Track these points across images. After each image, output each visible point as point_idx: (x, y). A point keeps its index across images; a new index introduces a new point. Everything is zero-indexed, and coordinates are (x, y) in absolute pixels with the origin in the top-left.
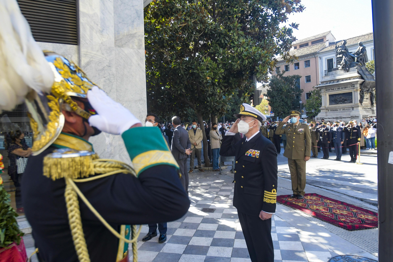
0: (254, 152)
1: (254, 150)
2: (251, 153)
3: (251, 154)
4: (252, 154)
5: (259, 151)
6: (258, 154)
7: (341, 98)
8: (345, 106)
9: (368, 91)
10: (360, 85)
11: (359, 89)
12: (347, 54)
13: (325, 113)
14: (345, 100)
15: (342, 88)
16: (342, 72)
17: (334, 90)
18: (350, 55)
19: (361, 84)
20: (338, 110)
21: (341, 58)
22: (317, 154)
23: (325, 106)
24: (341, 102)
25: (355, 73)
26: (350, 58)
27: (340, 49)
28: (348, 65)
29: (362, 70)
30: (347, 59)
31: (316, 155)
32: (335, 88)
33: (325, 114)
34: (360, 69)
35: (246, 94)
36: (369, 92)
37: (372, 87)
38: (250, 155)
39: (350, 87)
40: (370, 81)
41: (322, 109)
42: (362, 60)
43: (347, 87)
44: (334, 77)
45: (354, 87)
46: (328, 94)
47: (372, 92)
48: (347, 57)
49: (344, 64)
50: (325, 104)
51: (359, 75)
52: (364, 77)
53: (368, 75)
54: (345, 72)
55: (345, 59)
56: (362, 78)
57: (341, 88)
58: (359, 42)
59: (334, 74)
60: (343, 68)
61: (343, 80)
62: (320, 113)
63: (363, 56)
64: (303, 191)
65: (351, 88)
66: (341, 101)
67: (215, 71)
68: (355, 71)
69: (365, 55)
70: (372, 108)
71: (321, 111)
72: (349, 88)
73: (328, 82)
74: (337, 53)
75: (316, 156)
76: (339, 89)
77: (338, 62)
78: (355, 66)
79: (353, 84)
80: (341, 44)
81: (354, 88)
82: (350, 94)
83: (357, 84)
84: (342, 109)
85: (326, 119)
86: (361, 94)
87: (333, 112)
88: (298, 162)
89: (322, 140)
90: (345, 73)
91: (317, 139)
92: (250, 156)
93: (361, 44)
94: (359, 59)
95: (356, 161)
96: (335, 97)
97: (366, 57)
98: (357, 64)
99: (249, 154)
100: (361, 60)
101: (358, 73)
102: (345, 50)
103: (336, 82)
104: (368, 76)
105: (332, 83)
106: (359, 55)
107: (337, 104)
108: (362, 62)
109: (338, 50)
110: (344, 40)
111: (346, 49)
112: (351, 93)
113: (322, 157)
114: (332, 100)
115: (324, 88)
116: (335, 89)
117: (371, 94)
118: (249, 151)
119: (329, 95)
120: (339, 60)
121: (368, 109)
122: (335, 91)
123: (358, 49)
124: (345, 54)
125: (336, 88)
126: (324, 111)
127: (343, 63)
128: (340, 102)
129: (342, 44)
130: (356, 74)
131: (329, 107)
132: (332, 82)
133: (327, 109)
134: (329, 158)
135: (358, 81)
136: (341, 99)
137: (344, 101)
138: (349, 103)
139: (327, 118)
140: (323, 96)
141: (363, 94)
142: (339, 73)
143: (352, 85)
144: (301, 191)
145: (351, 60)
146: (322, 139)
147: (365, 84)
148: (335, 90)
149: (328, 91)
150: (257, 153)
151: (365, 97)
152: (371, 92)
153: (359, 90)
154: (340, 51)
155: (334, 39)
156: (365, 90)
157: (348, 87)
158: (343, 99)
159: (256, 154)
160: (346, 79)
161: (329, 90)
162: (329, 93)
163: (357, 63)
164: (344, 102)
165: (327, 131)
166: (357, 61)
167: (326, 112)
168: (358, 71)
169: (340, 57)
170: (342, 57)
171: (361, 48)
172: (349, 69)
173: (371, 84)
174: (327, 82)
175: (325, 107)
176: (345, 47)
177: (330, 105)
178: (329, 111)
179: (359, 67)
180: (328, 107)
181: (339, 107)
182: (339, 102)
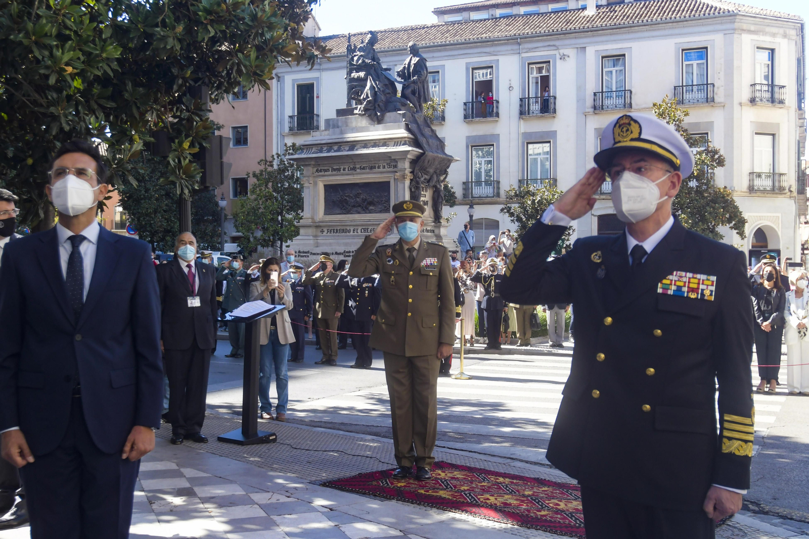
0: (692, 280)
1: (689, 275)
2: (678, 283)
3: (679, 288)
4: (685, 289)
5: (714, 278)
6: (713, 288)
7: (357, 195)
8: (369, 220)
9: (429, 181)
10: (411, 163)
11: (409, 174)
12: (380, 72)
13: (311, 238)
14: (371, 203)
15: (364, 168)
16: (364, 122)
17: (339, 173)
18: (386, 77)
19: (415, 162)
20: (349, 231)
21: (362, 83)
22: (336, 355)
23: (312, 218)
24: (359, 209)
25: (399, 128)
26: (386, 85)
27: (361, 56)
28: (381, 104)
29: (416, 122)
30: (378, 85)
31: (333, 358)
32: (342, 168)
33: (312, 242)
34: (411, 119)
35: (186, 145)
36: (431, 184)
37: (438, 171)
38: (678, 293)
39: (384, 167)
40: (436, 155)
41: (304, 226)
42: (417, 95)
43: (377, 166)
44: (342, 133)
45: (395, 166)
46: (322, 181)
47: (438, 186)
48: (379, 81)
49: (370, 99)
50: (314, 210)
51: (410, 136)
52: (423, 141)
53: (431, 136)
54: (370, 122)
55: (372, 84)
56: (416, 143)
57: (360, 168)
58: (410, 44)
59: (340, 124)
60: (366, 110)
61: (366, 144)
62: (298, 237)
63: (420, 85)
64: (432, 456)
65: (387, 169)
66: (360, 206)
67: (89, 46)
68: (399, 122)
69: (423, 82)
70: (436, 231)
71: (302, 231)
72: (381, 169)
73: (325, 149)
74: (351, 64)
75: (334, 361)
76: (354, 169)
77: (353, 93)
78: (400, 110)
79: (392, 158)
80: (362, 42)
81: (395, 169)
82: (384, 187)
83: (405, 159)
84: (360, 228)
85: (314, 254)
86: (413, 190)
87: (334, 236)
88: (420, 364)
89: (354, 312)
90: (370, 124)
91: (337, 309)
92: (679, 296)
93: (414, 51)
94: (409, 91)
95: (451, 372)
96: (341, 193)
97: (426, 87)
98: (404, 105)
99: (674, 288)
100: (413, 93)
101: (408, 129)
102: (373, 59)
103: (347, 148)
104: (430, 141)
105: (335, 151)
106: (409, 77)
107: (348, 212)
108: (415, 99)
109: (355, 58)
110: (371, 32)
111: (376, 57)
112: (388, 183)
113: (353, 363)
114: (333, 202)
115: (313, 163)
116: (344, 170)
117: (434, 192)
118: (670, 277)
119: (325, 186)
120: (356, 86)
121: (427, 231)
122: (343, 175)
123: (407, 62)
124: (372, 71)
125: (347, 167)
126: (310, 231)
127: (367, 97)
128: (355, 209)
129: (367, 41)
130: (402, 133)
131: (322, 222)
132: (336, 148)
133: (318, 226)
134: (371, 367)
135: (409, 151)
136: (358, 199)
137: (365, 207)
138: (380, 212)
139: (318, 254)
140: (309, 188)
141: (417, 188)
142: (354, 124)
143: (391, 160)
144: (426, 456)
145: (388, 91)
146: (355, 307)
147: (424, 162)
148: (342, 171)
149: (323, 173)
150: (706, 282)
151: (422, 199)
152: (435, 186)
153: (409, 176)
154: (360, 62)
155: (316, 27)
156: (422, 179)
157: (379, 167)
158: (364, 200)
159: (704, 287)
160: (375, 143)
161: (326, 171)
162: (326, 178)
163: (403, 100)
164: (367, 209)
165: (370, 285)
166: (404, 95)
167: (316, 236)
168: (407, 125)
169: (359, 79)
170: (364, 80)
171: (415, 60)
172: (383, 116)
173: (437, 163)
174: (322, 148)
175: (314, 222)
176: (372, 51)
177: (325, 214)
178: (322, 231)
179: (409, 114)
180: (320, 222)
181: (351, 221)
182: (354, 206)
